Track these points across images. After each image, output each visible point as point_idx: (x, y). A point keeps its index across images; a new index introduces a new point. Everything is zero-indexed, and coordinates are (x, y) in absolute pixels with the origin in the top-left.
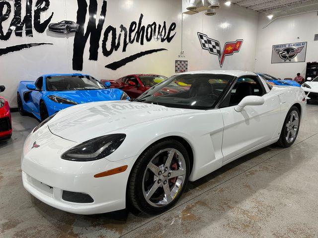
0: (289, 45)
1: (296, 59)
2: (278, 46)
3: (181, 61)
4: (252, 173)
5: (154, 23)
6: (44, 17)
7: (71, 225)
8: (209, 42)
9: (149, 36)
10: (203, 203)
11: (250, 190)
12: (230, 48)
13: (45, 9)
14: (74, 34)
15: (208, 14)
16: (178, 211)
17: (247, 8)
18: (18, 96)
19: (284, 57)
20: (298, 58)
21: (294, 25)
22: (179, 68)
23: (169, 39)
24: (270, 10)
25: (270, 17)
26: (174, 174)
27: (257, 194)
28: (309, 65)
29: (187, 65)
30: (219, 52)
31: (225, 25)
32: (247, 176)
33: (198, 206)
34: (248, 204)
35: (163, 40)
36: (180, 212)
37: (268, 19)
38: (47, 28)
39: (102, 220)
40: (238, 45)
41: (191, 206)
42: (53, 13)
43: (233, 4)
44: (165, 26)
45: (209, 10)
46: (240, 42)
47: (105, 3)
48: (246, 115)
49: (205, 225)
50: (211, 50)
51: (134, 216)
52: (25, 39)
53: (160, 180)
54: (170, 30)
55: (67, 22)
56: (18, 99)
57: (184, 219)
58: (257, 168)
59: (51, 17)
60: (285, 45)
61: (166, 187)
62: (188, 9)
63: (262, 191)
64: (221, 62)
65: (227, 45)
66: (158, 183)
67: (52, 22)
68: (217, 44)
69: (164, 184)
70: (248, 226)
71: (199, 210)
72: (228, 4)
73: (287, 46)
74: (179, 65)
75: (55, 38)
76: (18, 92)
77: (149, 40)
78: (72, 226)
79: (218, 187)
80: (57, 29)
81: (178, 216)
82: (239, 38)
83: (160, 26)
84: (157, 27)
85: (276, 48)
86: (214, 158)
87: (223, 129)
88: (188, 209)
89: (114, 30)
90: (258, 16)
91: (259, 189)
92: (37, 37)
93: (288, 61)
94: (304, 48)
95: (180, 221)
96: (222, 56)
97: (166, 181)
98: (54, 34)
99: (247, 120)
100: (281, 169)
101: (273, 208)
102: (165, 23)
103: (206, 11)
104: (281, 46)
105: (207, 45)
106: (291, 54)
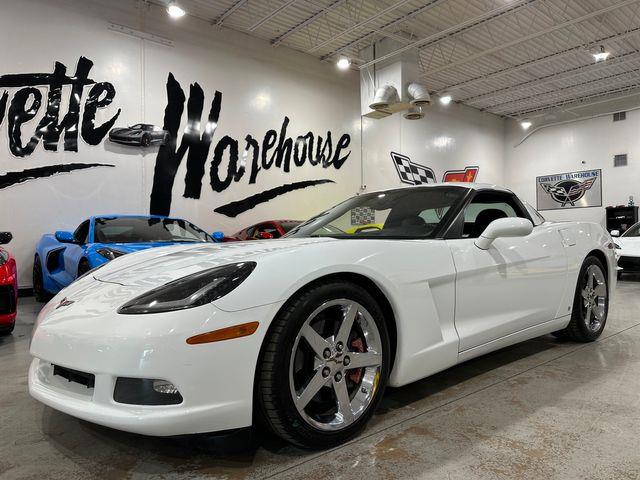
0: (568, 176)
1: (583, 201)
2: (546, 179)
4: (523, 382)
5: (310, 135)
6: (101, 118)
7: (127, 470)
8: (414, 170)
9: (300, 157)
10: (422, 431)
11: (522, 409)
13: (105, 103)
14: (158, 149)
15: (410, 117)
16: (369, 443)
17: (482, 110)
18: (36, 264)
19: (561, 198)
20: (588, 200)
21: (572, 140)
22: (358, 218)
23: (338, 164)
24: (526, 114)
25: (526, 125)
26: (357, 360)
27: (538, 414)
28: (611, 212)
31: (443, 142)
32: (512, 386)
33: (410, 435)
34: (522, 431)
35: (326, 165)
36: (371, 446)
37: (520, 129)
38: (107, 136)
39: (197, 462)
40: (469, 178)
41: (395, 435)
42: (119, 111)
43: (456, 102)
44: (329, 140)
45: (411, 110)
46: (473, 171)
47: (218, 96)
48: (498, 257)
49: (429, 466)
51: (270, 454)
52: (61, 156)
53: (326, 368)
54: (340, 146)
55: (144, 127)
56: (34, 269)
57: (380, 456)
58: (532, 374)
59: (115, 118)
60: (559, 176)
61: (341, 389)
62: (372, 107)
63: (547, 409)
65: (449, 176)
66: (324, 375)
67: (117, 125)
68: (429, 174)
69: (337, 380)
70: (525, 467)
71: (413, 443)
72: (446, 100)
73: (564, 178)
74: (358, 211)
75: (119, 156)
76: (37, 255)
77: (299, 163)
78: (130, 472)
79: (452, 404)
80: (125, 139)
81: (368, 453)
82: (471, 163)
83: (320, 140)
84: (316, 141)
85: (543, 181)
86: (441, 339)
87: (454, 279)
88: (390, 441)
89: (234, 145)
90: (503, 126)
91: (540, 406)
92: (85, 152)
93: (568, 205)
94: (598, 181)
95: (373, 461)
97: (339, 373)
98: (119, 147)
99: (502, 267)
100: (583, 375)
101: (576, 437)
102: (329, 134)
103: (407, 113)
104: (553, 177)
105: (409, 175)
106: (573, 192)
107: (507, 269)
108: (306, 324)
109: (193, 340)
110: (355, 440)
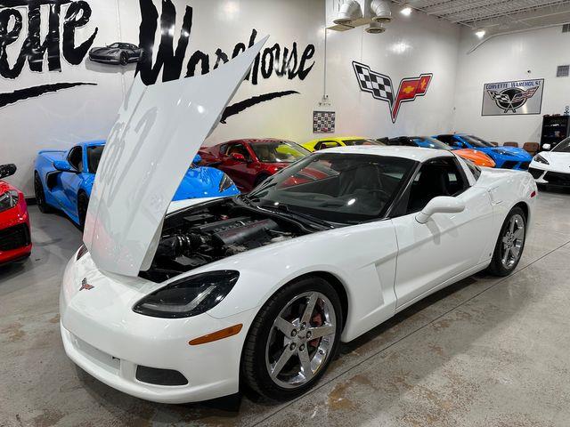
0: (513, 83)
1: (524, 108)
2: (493, 86)
3: (323, 113)
4: (444, 325)
5: (277, 46)
6: (80, 36)
7: (148, 419)
8: (373, 78)
9: (267, 69)
10: (363, 380)
11: (440, 354)
12: (409, 90)
13: (83, 22)
14: (135, 65)
15: (371, 31)
16: (323, 393)
17: (440, 17)
18: (36, 179)
19: (505, 105)
20: (528, 107)
21: (521, 50)
22: (319, 126)
23: (303, 74)
24: (479, 23)
25: (480, 34)
26: (316, 332)
27: (452, 362)
28: (547, 119)
29: (333, 119)
30: (389, 95)
31: (401, 47)
32: (436, 329)
33: (355, 384)
34: (436, 381)
35: (291, 76)
36: (326, 395)
37: (476, 37)
38: (87, 55)
39: (198, 411)
40: (423, 84)
41: (343, 385)
42: (97, 29)
43: (416, 11)
44: (294, 52)
45: (372, 25)
46: (427, 79)
47: (189, 10)
48: (434, 229)
49: (367, 417)
50: (376, 92)
51: (252, 404)
52: (47, 77)
53: (293, 344)
54: (305, 57)
55: (121, 45)
56: (35, 183)
57: (333, 407)
58: (453, 315)
59: (93, 37)
60: (505, 84)
61: (303, 355)
62: (337, 22)
63: (460, 357)
64: (394, 114)
65: (405, 84)
66: (291, 349)
67: (96, 44)
68: (387, 82)
69: (301, 350)
70: (435, 419)
71: (358, 392)
72: (407, 12)
73: (510, 86)
74: (319, 119)
75: (100, 74)
76: (36, 172)
77: (266, 76)
78: (151, 421)
79: (388, 350)
80: (104, 58)
81: (323, 403)
82: (426, 71)
83: (286, 51)
84: (282, 52)
85: (490, 89)
86: (383, 303)
87: (397, 255)
88: (340, 390)
89: (205, 59)
90: (459, 32)
91: (454, 354)
92: (68, 72)
93: (510, 112)
94: (539, 90)
95: (326, 411)
96: (395, 103)
97: (303, 345)
98: (99, 66)
99: (436, 237)
100: (494, 317)
101: (476, 388)
102: (295, 44)
103: (368, 26)
104: (499, 85)
105: (369, 84)
106: (516, 99)
107: (441, 237)
108: (279, 317)
109: (193, 343)
110: (314, 389)
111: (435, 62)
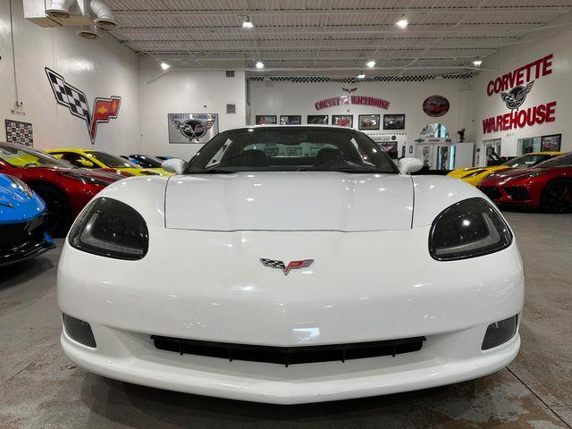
0: (194, 116)
2: (176, 116)
3: (18, 123)
8: (67, 90)
12: (103, 110)
17: (122, 42)
25: (165, 66)
29: (31, 132)
30: (86, 113)
40: (114, 106)
46: (116, 101)
50: (73, 108)
60: (187, 115)
64: (93, 134)
65: (99, 103)
68: (82, 98)
73: (191, 118)
74: (14, 130)
96: (92, 121)
104: (181, 116)
105: (64, 96)
106: (198, 130)
111: (120, 85)
